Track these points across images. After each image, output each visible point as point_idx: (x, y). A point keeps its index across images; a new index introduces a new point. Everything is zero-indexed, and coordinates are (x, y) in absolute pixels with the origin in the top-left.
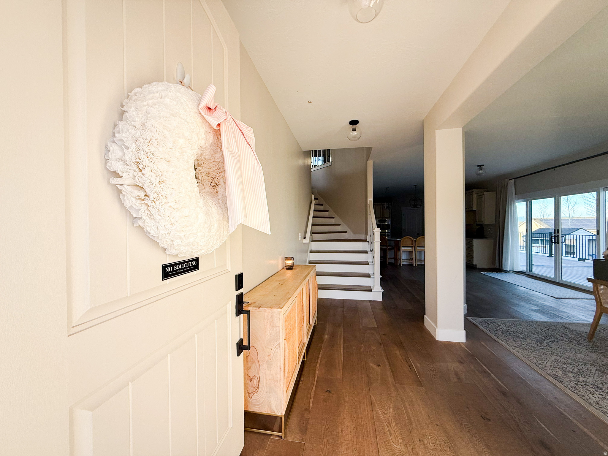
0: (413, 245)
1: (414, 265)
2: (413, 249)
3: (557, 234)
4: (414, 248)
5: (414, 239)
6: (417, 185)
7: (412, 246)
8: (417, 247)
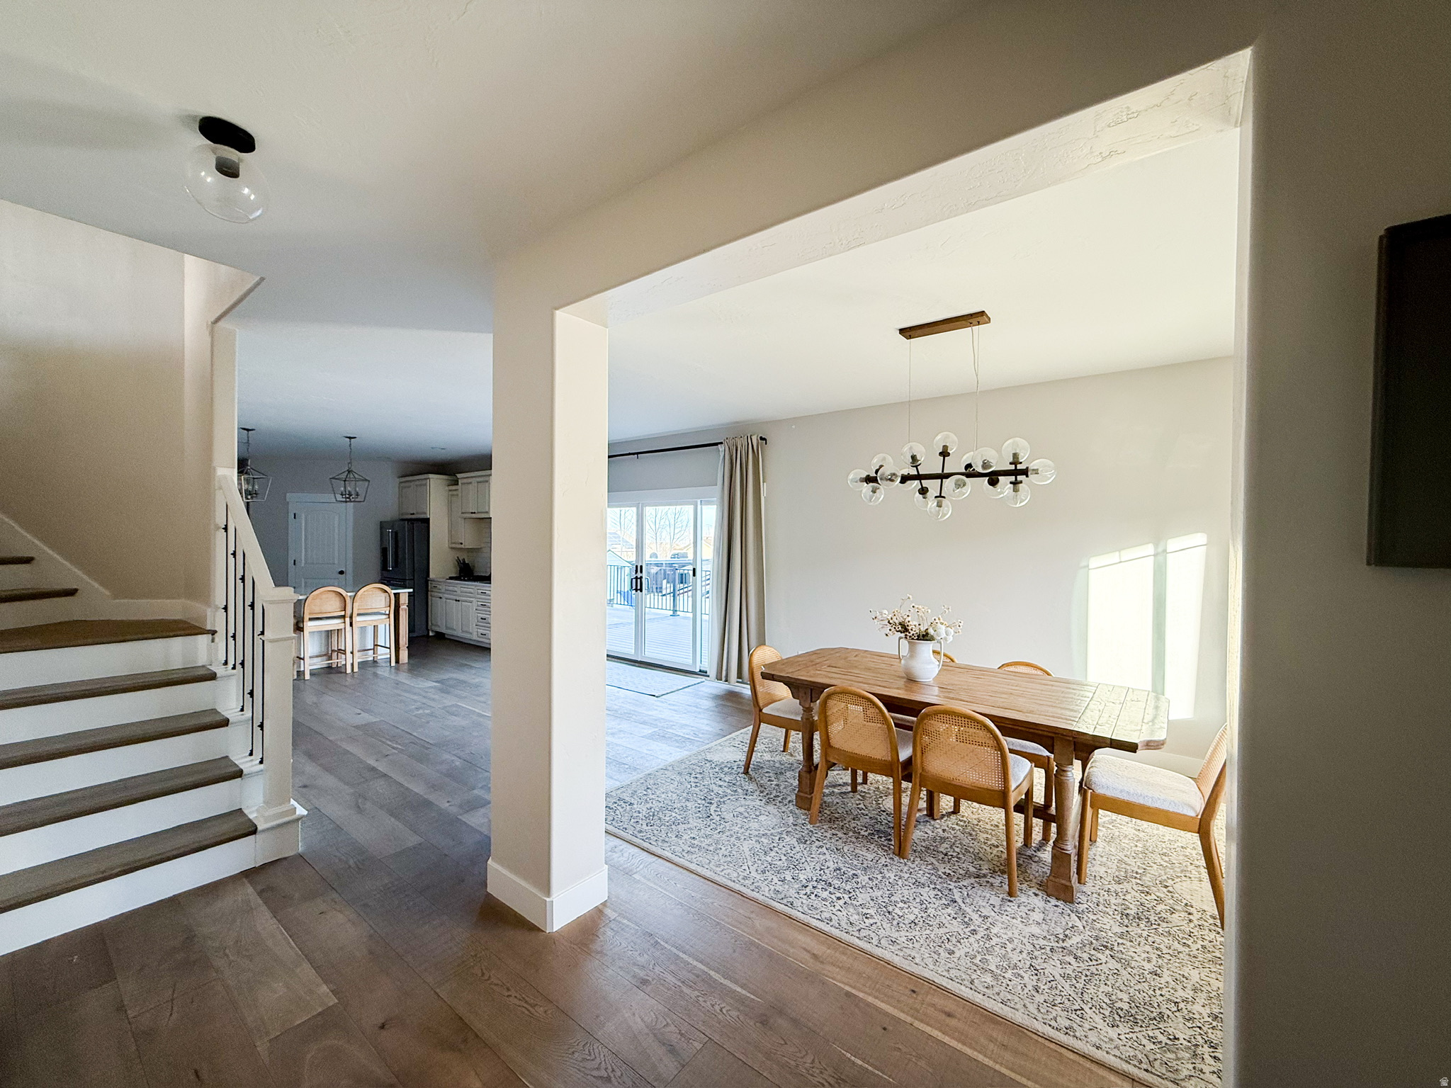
0: (345, 610)
1: (349, 671)
2: (345, 623)
3: (639, 575)
4: (348, 620)
5: (349, 594)
6: (355, 438)
7: (343, 613)
8: (359, 615)
